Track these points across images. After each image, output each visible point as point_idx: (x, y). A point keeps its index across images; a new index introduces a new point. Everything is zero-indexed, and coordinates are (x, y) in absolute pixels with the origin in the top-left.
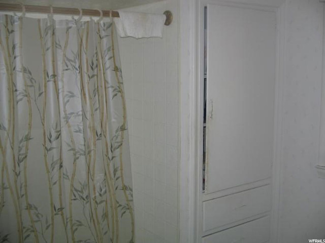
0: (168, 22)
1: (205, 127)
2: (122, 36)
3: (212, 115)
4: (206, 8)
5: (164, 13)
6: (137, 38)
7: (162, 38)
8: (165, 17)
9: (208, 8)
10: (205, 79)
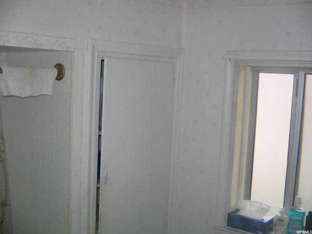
0: (60, 76)
1: (98, 188)
2: (5, 95)
3: (106, 180)
4: (103, 61)
5: (55, 67)
6: (23, 97)
7: (52, 96)
8: (56, 72)
9: (105, 61)
10: (100, 136)
